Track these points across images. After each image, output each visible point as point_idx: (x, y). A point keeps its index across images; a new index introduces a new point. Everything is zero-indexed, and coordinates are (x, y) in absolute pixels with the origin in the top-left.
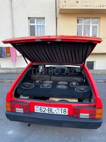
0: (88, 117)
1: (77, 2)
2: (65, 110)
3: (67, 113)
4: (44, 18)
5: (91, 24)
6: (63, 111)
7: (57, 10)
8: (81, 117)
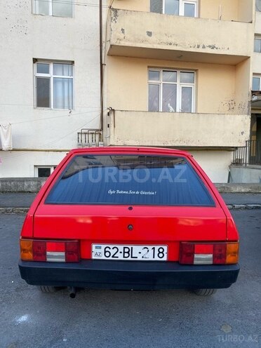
0: (211, 262)
1: (150, 34)
2: (161, 250)
3: (166, 255)
4: (73, 62)
5: (178, 83)
6: (157, 252)
7: (103, 48)
8: (196, 262)
